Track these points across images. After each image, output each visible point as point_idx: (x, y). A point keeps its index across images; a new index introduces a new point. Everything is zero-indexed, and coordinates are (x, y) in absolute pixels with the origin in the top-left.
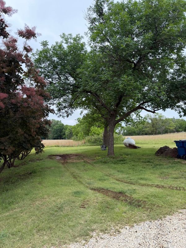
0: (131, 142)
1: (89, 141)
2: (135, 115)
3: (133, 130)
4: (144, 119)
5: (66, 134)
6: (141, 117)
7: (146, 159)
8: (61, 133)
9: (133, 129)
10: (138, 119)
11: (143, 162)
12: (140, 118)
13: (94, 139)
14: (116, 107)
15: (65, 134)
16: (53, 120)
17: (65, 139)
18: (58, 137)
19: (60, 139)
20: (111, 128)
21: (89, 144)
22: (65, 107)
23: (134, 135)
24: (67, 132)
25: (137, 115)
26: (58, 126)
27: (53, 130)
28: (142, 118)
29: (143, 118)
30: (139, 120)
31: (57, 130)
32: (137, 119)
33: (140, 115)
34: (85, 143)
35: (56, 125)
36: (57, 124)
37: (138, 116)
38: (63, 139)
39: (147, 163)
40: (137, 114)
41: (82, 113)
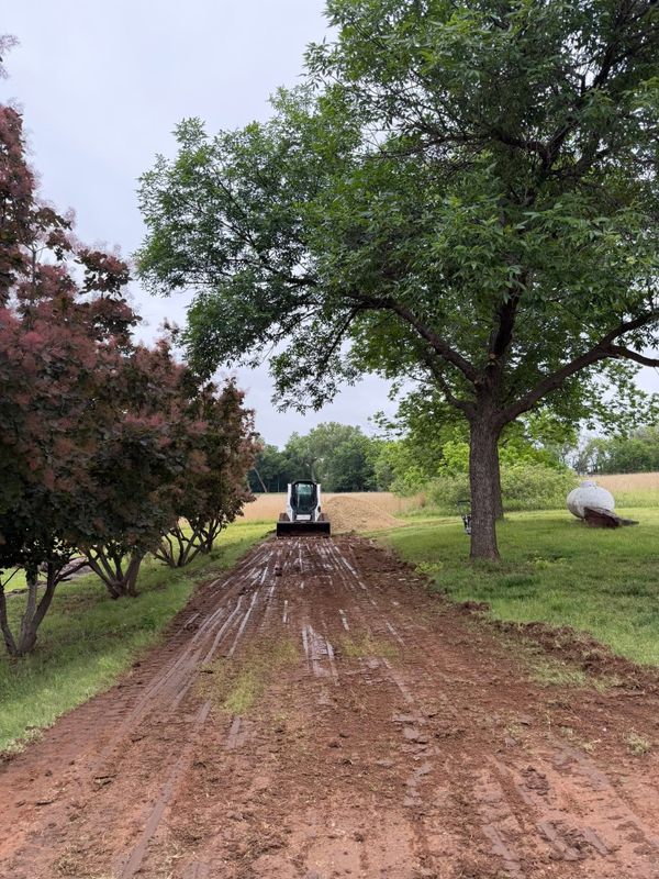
0: (595, 500)
1: (438, 498)
2: (614, 388)
3: (639, 452)
4: (654, 400)
5: (378, 472)
6: (638, 393)
7: (626, 577)
8: (360, 468)
9: (639, 446)
10: (627, 401)
11: (607, 592)
12: (637, 398)
13: (456, 488)
14: (493, 356)
15: (372, 473)
16: (332, 425)
17: (375, 490)
18: (351, 482)
19: (359, 490)
20: (480, 444)
21: (438, 509)
22: (305, 372)
23: (642, 470)
24: (379, 465)
25: (620, 386)
26: (349, 444)
27: (334, 460)
28: (643, 396)
29: (648, 399)
30: (633, 405)
31: (346, 459)
32: (621, 405)
33: (633, 387)
34: (423, 506)
35: (343, 443)
36: (346, 440)
37: (626, 391)
38: (366, 489)
39: (624, 600)
40: (623, 384)
41: (396, 391)
